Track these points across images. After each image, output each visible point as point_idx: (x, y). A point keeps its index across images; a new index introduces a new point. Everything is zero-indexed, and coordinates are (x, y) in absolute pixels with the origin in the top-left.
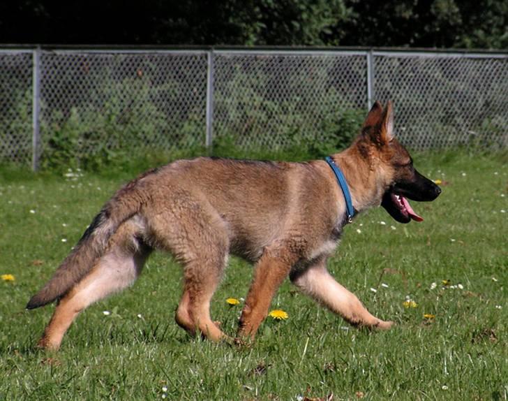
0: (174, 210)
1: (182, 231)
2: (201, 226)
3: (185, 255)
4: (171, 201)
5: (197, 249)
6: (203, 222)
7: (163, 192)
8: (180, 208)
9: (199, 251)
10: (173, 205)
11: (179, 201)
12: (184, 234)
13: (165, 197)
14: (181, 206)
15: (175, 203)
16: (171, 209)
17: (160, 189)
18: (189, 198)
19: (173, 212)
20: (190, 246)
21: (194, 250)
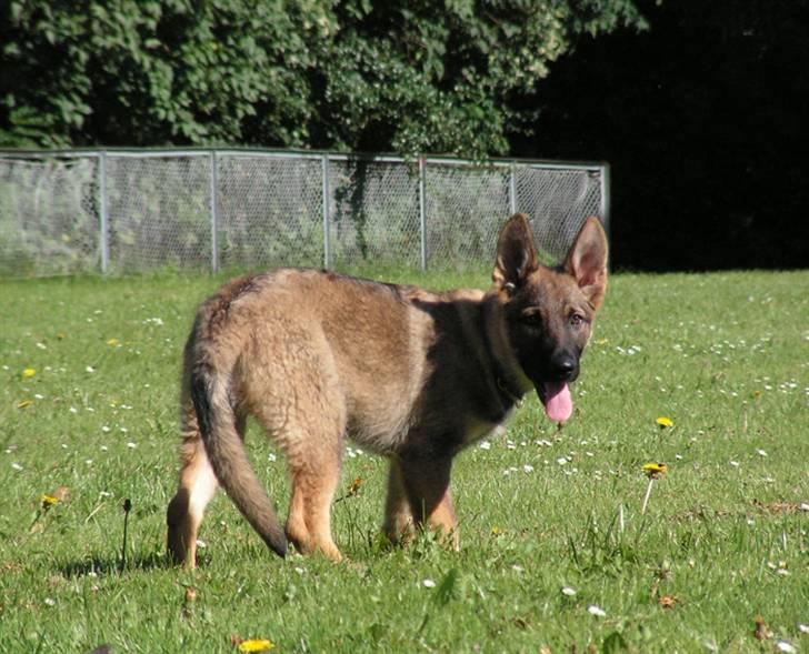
0: (286, 362)
1: (290, 395)
2: (318, 388)
3: (289, 434)
4: (283, 347)
5: (309, 424)
6: (321, 383)
7: (272, 329)
8: (294, 358)
9: (313, 426)
10: (285, 353)
11: (295, 348)
12: (293, 400)
13: (276, 339)
14: (296, 355)
15: (288, 349)
16: (281, 359)
17: (269, 325)
18: (308, 343)
19: (283, 366)
20: (297, 418)
21: (305, 424)
